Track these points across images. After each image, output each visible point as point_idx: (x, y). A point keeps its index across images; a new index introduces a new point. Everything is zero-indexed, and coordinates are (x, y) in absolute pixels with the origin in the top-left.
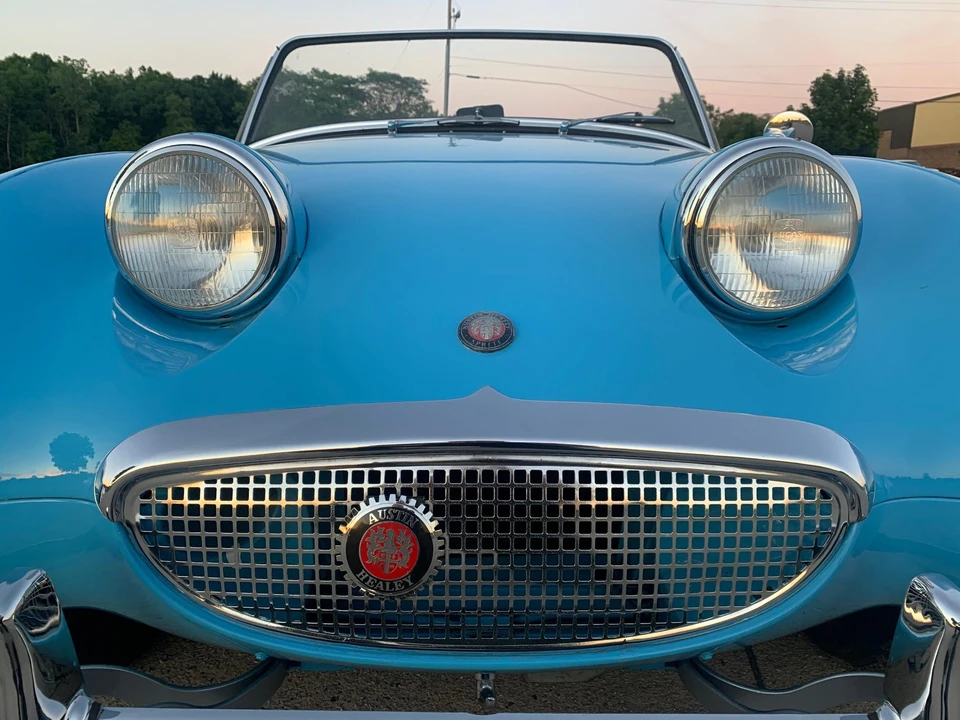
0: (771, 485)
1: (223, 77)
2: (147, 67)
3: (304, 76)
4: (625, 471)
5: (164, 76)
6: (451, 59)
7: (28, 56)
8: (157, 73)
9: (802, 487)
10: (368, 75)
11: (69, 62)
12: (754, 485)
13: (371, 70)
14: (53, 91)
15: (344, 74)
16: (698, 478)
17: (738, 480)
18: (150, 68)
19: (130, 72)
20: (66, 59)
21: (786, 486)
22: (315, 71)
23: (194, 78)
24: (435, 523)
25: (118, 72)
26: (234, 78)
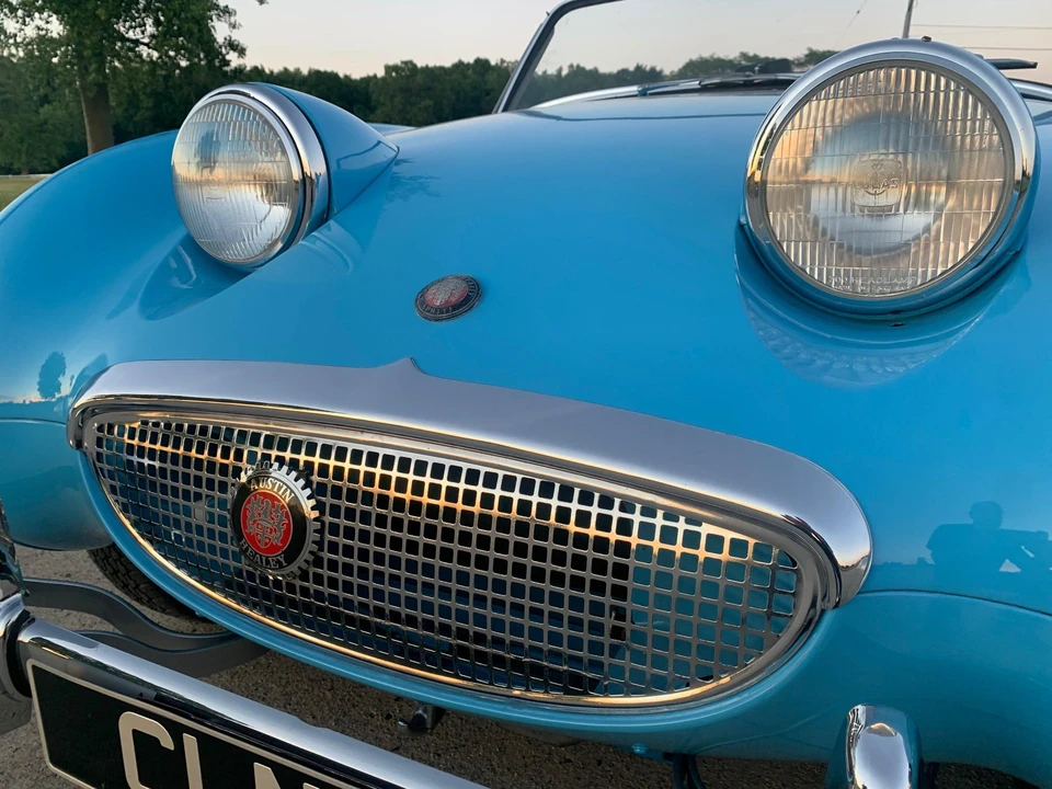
0: (706, 530)
1: (648, 69)
2: (575, 65)
3: (730, 62)
4: (519, 477)
5: (591, 71)
6: (911, 28)
7: (472, 61)
8: (583, 69)
9: (752, 542)
10: (806, 56)
11: (505, 65)
12: (681, 526)
13: (810, 50)
14: (488, 95)
15: (778, 56)
16: (607, 501)
17: (660, 513)
18: (578, 66)
19: (560, 70)
20: (503, 61)
21: (728, 535)
22: (744, 55)
23: (619, 72)
24: (312, 502)
25: (549, 72)
26: (658, 69)
